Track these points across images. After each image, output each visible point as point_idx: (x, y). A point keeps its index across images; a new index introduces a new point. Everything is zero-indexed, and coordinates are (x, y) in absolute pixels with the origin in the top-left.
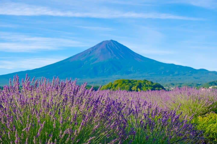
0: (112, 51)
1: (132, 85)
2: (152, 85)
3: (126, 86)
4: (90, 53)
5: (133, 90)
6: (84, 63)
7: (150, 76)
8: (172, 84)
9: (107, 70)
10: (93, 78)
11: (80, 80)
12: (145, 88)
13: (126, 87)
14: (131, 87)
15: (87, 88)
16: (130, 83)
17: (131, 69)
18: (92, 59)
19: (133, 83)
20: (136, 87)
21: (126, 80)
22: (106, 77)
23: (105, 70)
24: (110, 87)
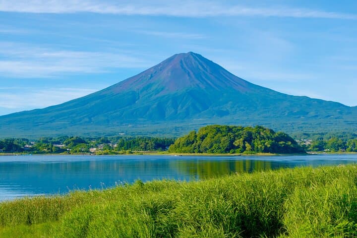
0: (192, 73)
1: (235, 136)
2: (273, 137)
3: (223, 139)
4: (152, 77)
5: (236, 145)
6: (141, 96)
7: (263, 119)
8: (305, 134)
9: (182, 108)
10: (158, 123)
11: (133, 127)
12: (259, 142)
13: (222, 141)
14: (232, 141)
15: (147, 141)
16: (230, 133)
17: (227, 107)
18: (154, 87)
19: (237, 132)
20: (241, 139)
21: (222, 128)
22: (182, 122)
23: (179, 107)
24: (193, 139)
